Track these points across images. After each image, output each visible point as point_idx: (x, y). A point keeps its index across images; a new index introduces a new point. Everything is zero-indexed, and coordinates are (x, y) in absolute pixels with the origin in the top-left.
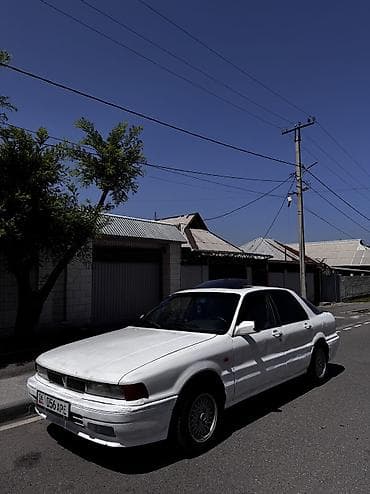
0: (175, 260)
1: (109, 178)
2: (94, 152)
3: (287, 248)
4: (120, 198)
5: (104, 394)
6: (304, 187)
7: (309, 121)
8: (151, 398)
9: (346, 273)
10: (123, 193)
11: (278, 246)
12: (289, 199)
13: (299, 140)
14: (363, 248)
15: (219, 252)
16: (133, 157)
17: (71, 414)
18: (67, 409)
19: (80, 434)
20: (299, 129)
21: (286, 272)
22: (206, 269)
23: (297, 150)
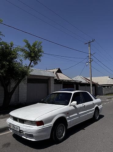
0: (52, 82)
1: (32, 57)
2: (28, 49)
4: (36, 63)
5: (30, 124)
6: (91, 60)
7: (93, 40)
8: (45, 125)
12: (87, 64)
13: (90, 46)
14: (109, 79)
16: (40, 51)
18: (19, 129)
19: (23, 137)
20: (90, 43)
21: (86, 86)
22: (62, 85)
23: (89, 49)
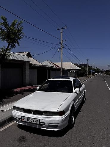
2: (5, 29)
3: (54, 64)
4: (14, 46)
5: (51, 115)
6: (63, 47)
7: (65, 27)
8: (66, 114)
9: (69, 71)
10: (14, 44)
11: (51, 63)
12: (59, 50)
13: (62, 32)
14: (72, 64)
15: (38, 65)
17: (40, 123)
18: (39, 121)
19: (42, 128)
20: (62, 29)
21: (56, 71)
22: (36, 70)
23: (61, 35)
